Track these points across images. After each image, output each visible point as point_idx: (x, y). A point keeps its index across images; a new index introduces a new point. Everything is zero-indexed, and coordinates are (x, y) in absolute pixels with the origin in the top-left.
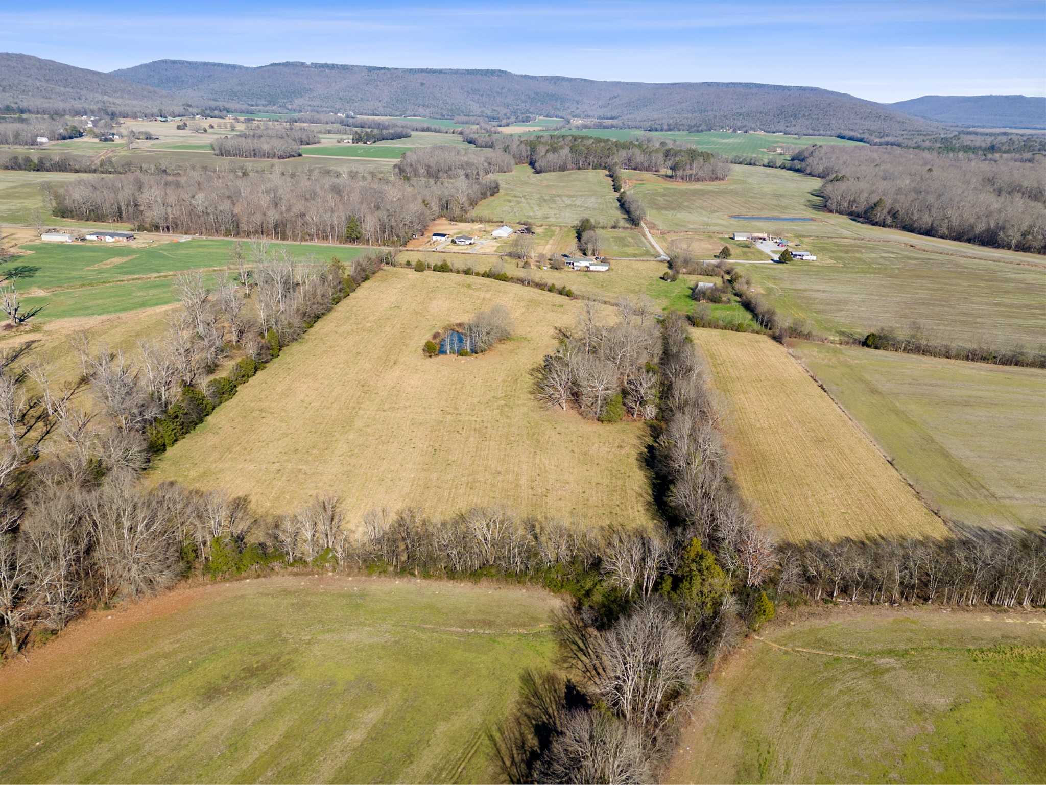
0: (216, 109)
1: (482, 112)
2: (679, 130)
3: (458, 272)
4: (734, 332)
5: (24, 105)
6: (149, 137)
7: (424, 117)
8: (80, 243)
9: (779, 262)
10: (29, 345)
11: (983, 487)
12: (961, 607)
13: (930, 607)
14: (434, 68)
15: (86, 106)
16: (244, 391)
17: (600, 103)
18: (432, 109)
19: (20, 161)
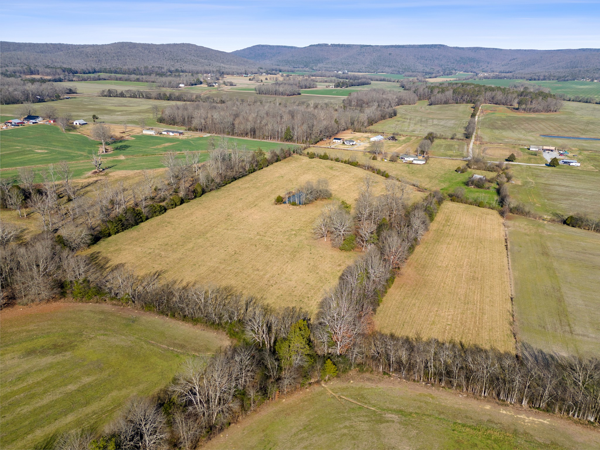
0: (273, 70)
1: (424, 70)
2: (550, 80)
3: (332, 160)
4: (477, 207)
5: (184, 68)
6: (231, 84)
7: (388, 73)
8: (158, 135)
9: (549, 165)
10: (97, 181)
11: (569, 325)
12: (475, 396)
13: (452, 392)
14: (400, 44)
15: (211, 69)
16: (169, 212)
17: (503, 63)
18: (393, 68)
19: (162, 95)
